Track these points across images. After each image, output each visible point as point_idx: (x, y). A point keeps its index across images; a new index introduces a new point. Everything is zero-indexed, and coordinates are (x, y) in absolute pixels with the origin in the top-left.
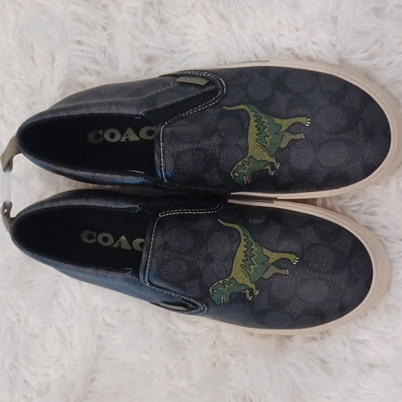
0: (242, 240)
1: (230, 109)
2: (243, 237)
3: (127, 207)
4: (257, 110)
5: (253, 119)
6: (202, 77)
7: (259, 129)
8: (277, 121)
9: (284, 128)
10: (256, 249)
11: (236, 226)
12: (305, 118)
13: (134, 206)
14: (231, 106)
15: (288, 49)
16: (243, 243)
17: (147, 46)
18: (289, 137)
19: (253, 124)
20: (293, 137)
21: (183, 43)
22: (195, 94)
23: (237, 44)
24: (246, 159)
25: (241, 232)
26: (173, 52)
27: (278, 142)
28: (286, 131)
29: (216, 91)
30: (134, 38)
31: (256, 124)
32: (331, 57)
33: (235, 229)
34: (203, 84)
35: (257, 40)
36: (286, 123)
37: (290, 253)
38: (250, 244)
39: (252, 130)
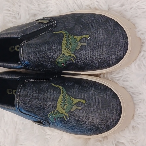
0: (61, 93)
1: (56, 33)
2: (62, 92)
3: (15, 78)
4: (67, 33)
5: (65, 37)
6: (47, 20)
7: (67, 41)
8: (76, 37)
9: (78, 40)
10: (67, 97)
11: (60, 87)
12: (88, 35)
13: (17, 77)
14: (57, 32)
15: (88, 6)
16: (62, 94)
17: (32, 9)
18: (80, 44)
19: (65, 39)
20: (82, 44)
21: (47, 7)
22: (43, 27)
23: (67, 6)
24: (61, 55)
25: (61, 89)
26: (44, 11)
27: (75, 47)
28: (79, 41)
29: (52, 25)
30: (28, 7)
31: (66, 39)
32: (105, 7)
33: (59, 88)
34: (46, 23)
35: (75, 3)
36: (79, 38)
37: (83, 99)
38: (65, 95)
39: (64, 42)
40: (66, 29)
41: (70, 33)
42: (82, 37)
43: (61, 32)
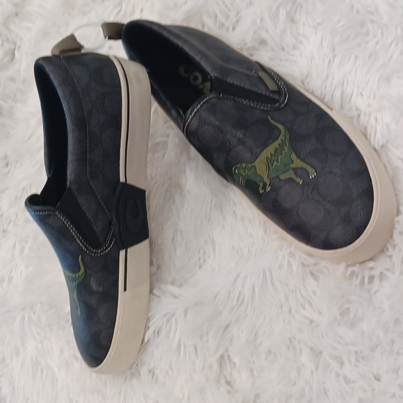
4: (288, 137)
7: (276, 152)
8: (294, 156)
12: (314, 171)
17: (267, 31)
18: (291, 174)
19: (276, 144)
20: (294, 177)
21: (294, 47)
22: (260, 92)
23: (327, 77)
26: (283, 49)
27: (281, 172)
29: (275, 101)
31: (278, 147)
36: (298, 163)
39: (271, 149)
40: (290, 130)
41: (291, 142)
42: (305, 165)
43: (281, 127)
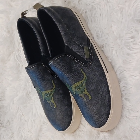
0: (51, 90)
1: (82, 71)
2: (52, 90)
4: (86, 80)
5: (82, 81)
8: (85, 89)
9: (84, 93)
10: (51, 95)
11: (54, 86)
12: (91, 98)
16: (50, 91)
19: (80, 82)
20: (84, 97)
22: (82, 56)
25: (54, 89)
27: (80, 93)
28: (84, 94)
31: (81, 83)
33: (53, 86)
36: (86, 93)
38: (52, 93)
